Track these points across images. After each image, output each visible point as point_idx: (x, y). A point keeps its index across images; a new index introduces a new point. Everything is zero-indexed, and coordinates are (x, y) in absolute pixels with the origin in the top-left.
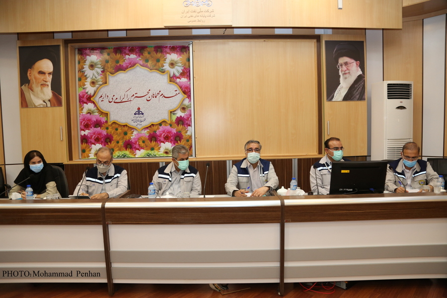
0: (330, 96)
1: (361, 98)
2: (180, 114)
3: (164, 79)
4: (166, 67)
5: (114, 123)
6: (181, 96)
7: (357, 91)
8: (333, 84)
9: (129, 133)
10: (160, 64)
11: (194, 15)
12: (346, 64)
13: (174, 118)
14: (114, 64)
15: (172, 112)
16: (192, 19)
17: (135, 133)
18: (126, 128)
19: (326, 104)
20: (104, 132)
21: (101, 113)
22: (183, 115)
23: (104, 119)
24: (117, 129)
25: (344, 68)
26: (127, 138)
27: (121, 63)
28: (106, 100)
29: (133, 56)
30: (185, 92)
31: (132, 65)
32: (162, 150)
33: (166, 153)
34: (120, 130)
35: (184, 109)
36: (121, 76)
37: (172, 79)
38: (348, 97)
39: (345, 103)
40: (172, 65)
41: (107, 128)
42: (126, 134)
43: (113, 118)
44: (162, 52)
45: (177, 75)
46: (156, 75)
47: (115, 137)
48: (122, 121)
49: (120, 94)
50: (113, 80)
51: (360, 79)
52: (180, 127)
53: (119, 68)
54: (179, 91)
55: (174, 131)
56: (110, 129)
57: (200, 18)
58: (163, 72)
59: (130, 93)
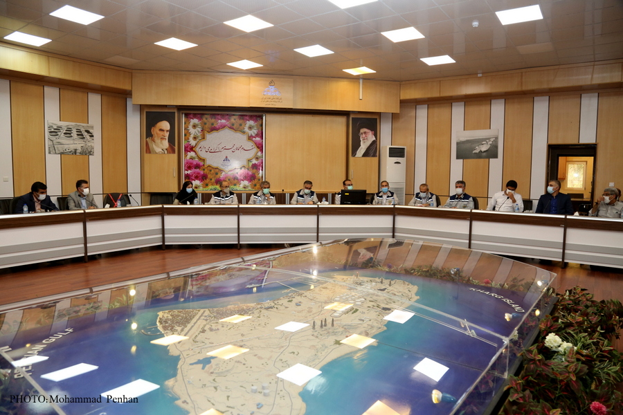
0: (354, 154)
1: (374, 155)
2: (254, 161)
3: (245, 137)
4: (246, 129)
5: (209, 166)
6: (255, 150)
7: (372, 151)
8: (356, 146)
9: (219, 173)
10: (242, 127)
11: (269, 100)
12: (365, 133)
13: (251, 164)
14: (210, 126)
15: (249, 161)
16: (268, 103)
17: (223, 173)
18: (217, 170)
19: (351, 159)
20: (202, 172)
21: (200, 159)
22: (256, 162)
23: (202, 163)
24: (211, 171)
25: (364, 135)
26: (218, 176)
27: (215, 125)
28: (204, 150)
29: (223, 121)
30: (258, 147)
31: (223, 127)
32: (242, 186)
33: (245, 188)
34: (213, 171)
35: (257, 158)
36: (215, 134)
37: (250, 138)
38: (365, 155)
39: (364, 158)
40: (250, 128)
41: (204, 170)
42: (217, 174)
43: (208, 162)
44: (243, 119)
45: (254, 135)
46: (239, 135)
47: (209, 176)
48: (215, 165)
49: (214, 147)
50: (208, 136)
51: (374, 142)
52: (255, 171)
53: (213, 129)
54: (255, 146)
55: (250, 173)
56: (206, 170)
57: (273, 103)
58: (244, 133)
59: (221, 147)
